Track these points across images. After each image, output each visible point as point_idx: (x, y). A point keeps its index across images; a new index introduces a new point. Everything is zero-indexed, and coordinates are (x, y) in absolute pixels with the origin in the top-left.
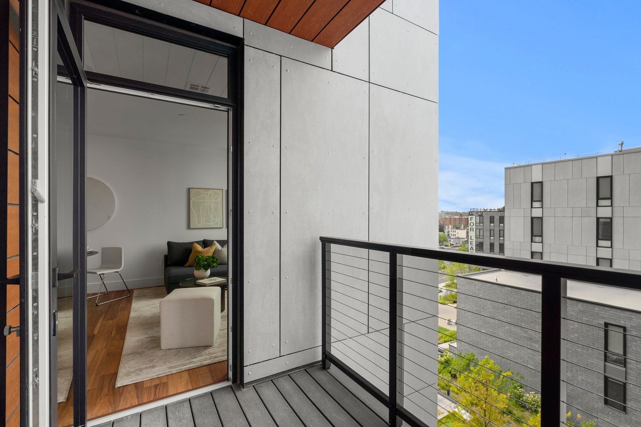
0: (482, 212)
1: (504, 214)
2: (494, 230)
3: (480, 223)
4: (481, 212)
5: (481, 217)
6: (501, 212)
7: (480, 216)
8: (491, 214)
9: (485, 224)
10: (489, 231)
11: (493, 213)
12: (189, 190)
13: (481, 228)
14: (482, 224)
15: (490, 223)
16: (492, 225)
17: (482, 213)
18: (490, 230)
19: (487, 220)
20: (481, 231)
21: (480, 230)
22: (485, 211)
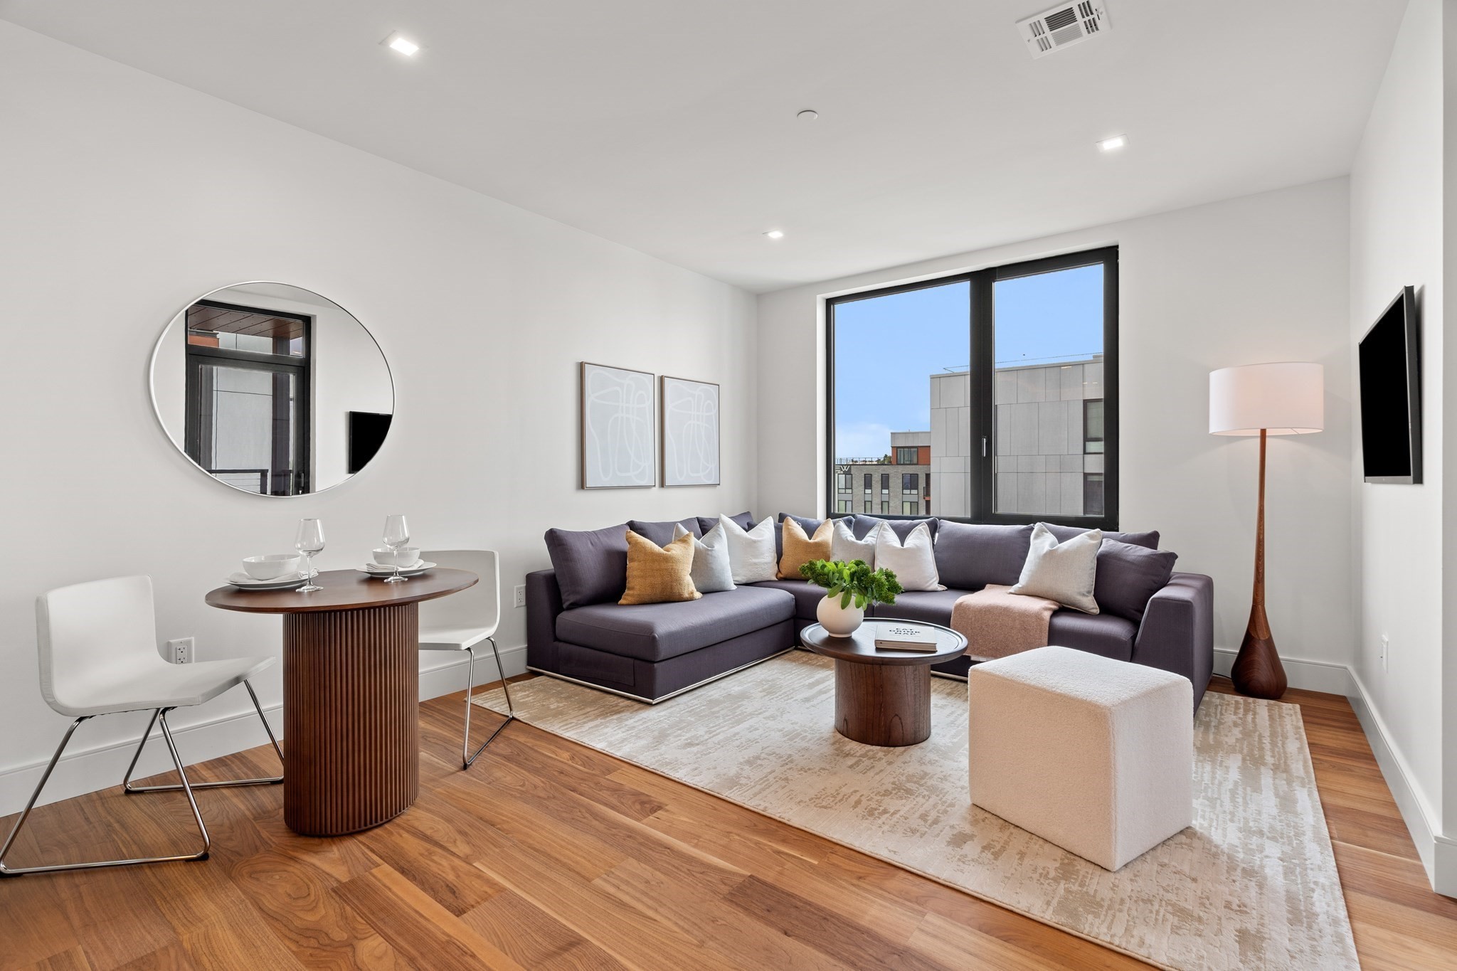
0: (850, 465)
1: (930, 468)
2: (871, 502)
3: (846, 488)
4: (848, 465)
5: (848, 476)
6: (884, 466)
7: (845, 473)
8: (866, 470)
9: (854, 490)
10: (863, 504)
11: (870, 467)
12: (581, 367)
13: (849, 497)
14: (849, 491)
15: (865, 488)
16: (868, 491)
17: (850, 468)
18: (865, 502)
19: (859, 482)
20: (849, 504)
21: (846, 501)
22: (854, 463)
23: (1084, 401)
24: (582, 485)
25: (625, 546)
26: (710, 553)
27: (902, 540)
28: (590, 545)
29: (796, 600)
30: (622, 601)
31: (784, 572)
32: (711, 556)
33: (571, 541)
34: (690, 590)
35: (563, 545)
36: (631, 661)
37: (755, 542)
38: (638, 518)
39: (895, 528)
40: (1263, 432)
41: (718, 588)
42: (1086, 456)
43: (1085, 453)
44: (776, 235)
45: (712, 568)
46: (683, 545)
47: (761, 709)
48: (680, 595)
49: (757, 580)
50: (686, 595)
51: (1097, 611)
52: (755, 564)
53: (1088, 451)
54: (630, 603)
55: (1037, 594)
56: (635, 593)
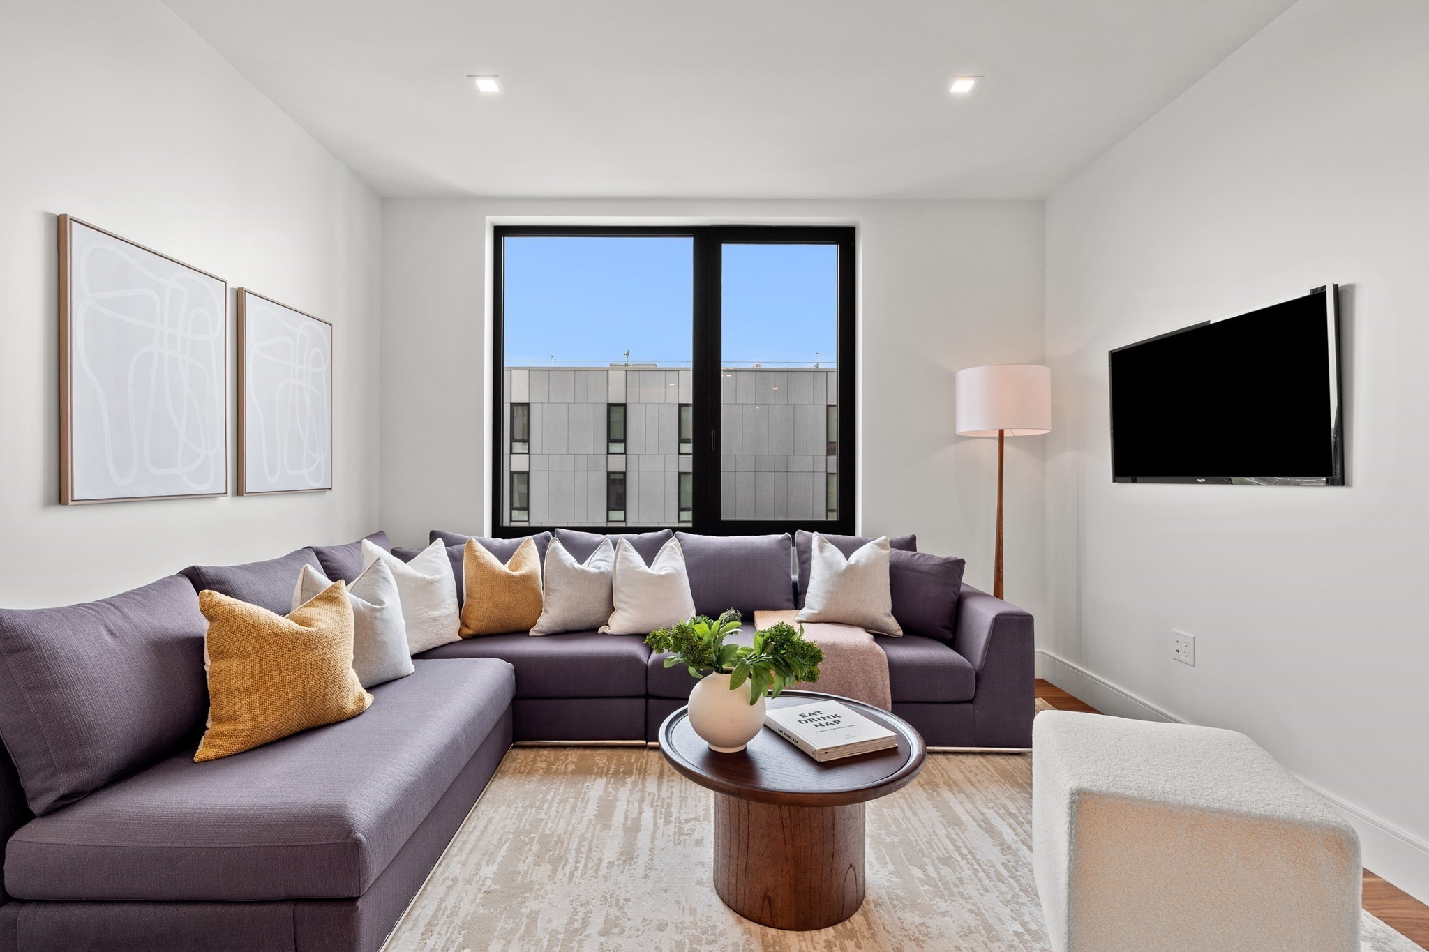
12: (60, 227)
23: (608, 404)
24: (60, 494)
25: (202, 626)
26: (378, 615)
27: (649, 562)
28: (107, 637)
29: (517, 671)
30: (202, 752)
31: (475, 625)
32: (382, 619)
33: (49, 634)
34: (357, 694)
35: (30, 648)
36: (287, 909)
37: (430, 583)
38: (207, 561)
39: (639, 547)
40: (1001, 432)
41: (391, 675)
42: (609, 456)
43: (608, 453)
44: (487, 86)
45: (384, 642)
46: (331, 607)
47: (575, 912)
48: (340, 708)
49: (434, 646)
50: (351, 706)
51: (900, 633)
52: (434, 619)
53: (610, 452)
54: (227, 752)
55: (837, 620)
56: (241, 727)
